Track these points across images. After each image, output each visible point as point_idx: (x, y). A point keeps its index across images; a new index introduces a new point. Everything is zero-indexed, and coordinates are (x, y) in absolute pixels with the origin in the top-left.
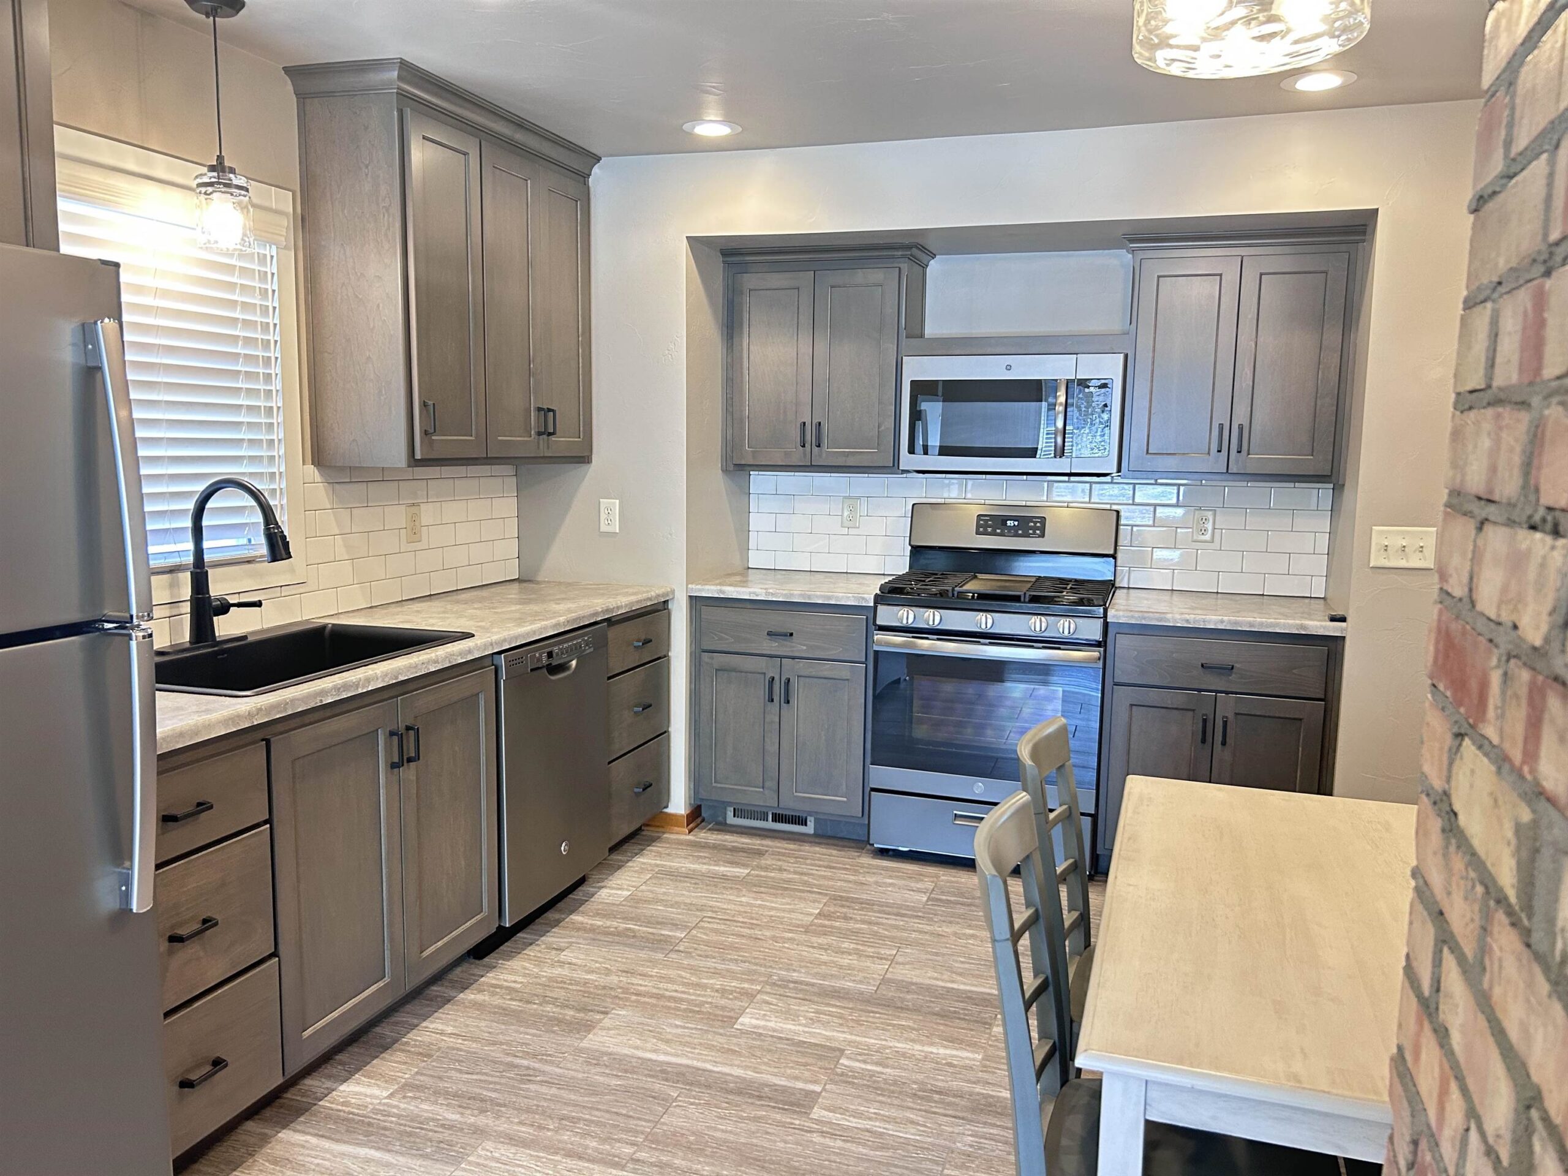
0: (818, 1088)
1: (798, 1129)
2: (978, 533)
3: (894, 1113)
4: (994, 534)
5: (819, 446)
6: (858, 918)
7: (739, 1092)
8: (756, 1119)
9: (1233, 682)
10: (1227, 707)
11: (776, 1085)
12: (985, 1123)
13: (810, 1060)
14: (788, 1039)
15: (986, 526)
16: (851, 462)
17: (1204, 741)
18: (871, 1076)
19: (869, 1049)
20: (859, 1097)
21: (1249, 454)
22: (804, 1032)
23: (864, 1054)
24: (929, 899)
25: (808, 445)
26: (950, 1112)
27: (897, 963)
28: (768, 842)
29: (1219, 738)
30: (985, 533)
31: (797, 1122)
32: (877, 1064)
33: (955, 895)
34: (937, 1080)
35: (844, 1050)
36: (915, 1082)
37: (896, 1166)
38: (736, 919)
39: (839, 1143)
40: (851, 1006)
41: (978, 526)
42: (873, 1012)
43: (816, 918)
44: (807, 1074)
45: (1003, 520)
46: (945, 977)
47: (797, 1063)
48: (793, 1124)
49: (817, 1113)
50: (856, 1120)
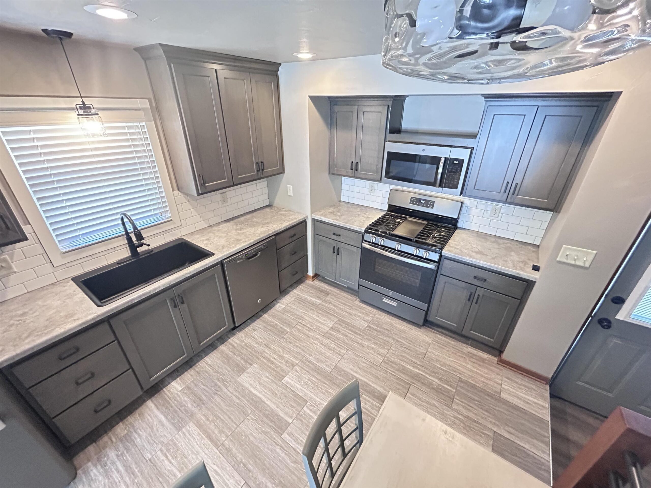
0: (290, 421)
1: (275, 443)
2: (410, 203)
4: (416, 204)
5: (357, 170)
6: (342, 332)
7: (267, 416)
8: (265, 433)
9: (485, 285)
10: (480, 292)
11: (280, 416)
13: (295, 405)
14: (294, 392)
15: (413, 201)
16: (367, 177)
17: (469, 300)
19: (315, 404)
20: (300, 429)
21: (518, 195)
22: (300, 389)
23: (313, 406)
24: (368, 326)
25: (354, 170)
27: (344, 359)
28: (333, 289)
29: (475, 301)
30: (413, 204)
31: (276, 438)
32: (313, 413)
33: (376, 326)
35: (308, 402)
37: (294, 474)
38: (307, 325)
39: (283, 455)
40: (319, 378)
41: (411, 201)
42: (325, 383)
43: (330, 330)
44: (291, 412)
45: (420, 200)
46: (355, 370)
47: (291, 405)
48: (275, 439)
49: (285, 436)
50: (294, 443)
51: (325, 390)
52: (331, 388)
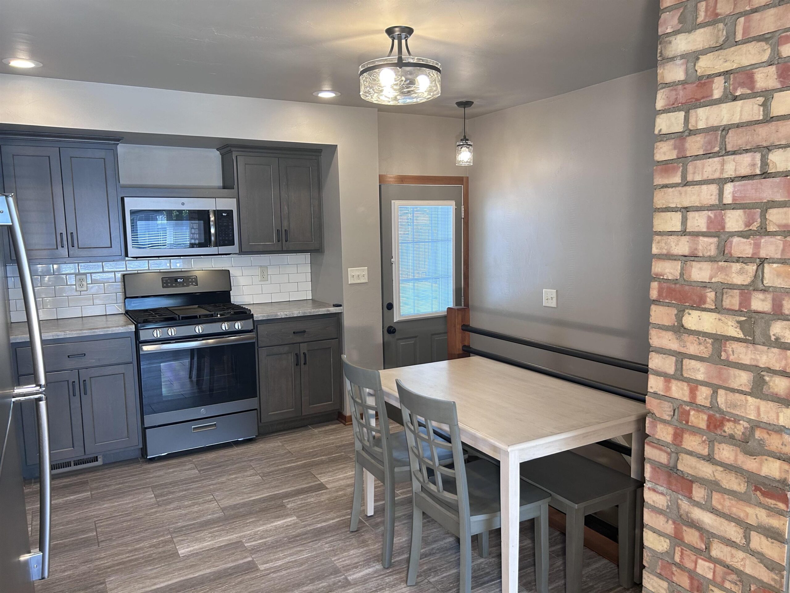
0: (250, 559)
1: (262, 576)
2: (164, 287)
3: (289, 552)
5: (73, 246)
6: (177, 490)
7: (219, 578)
8: (241, 582)
9: (306, 337)
11: (231, 567)
12: (325, 538)
13: (233, 551)
14: (212, 549)
15: (167, 283)
16: (95, 254)
17: (297, 364)
18: (265, 544)
19: (251, 536)
20: (270, 553)
21: (290, 242)
22: (214, 543)
23: (252, 538)
24: (199, 471)
25: (66, 246)
26: (309, 541)
27: (219, 500)
30: (167, 287)
31: (259, 574)
32: (261, 539)
33: (209, 465)
34: (290, 533)
35: (241, 541)
36: (284, 538)
37: (314, 567)
38: (113, 515)
39: (284, 572)
40: (222, 524)
41: (163, 283)
42: (234, 522)
43: (156, 498)
44: (239, 557)
46: (247, 497)
47: (228, 555)
48: (257, 576)
49: (262, 567)
50: (280, 561)
51: (243, 524)
52: (247, 519)
